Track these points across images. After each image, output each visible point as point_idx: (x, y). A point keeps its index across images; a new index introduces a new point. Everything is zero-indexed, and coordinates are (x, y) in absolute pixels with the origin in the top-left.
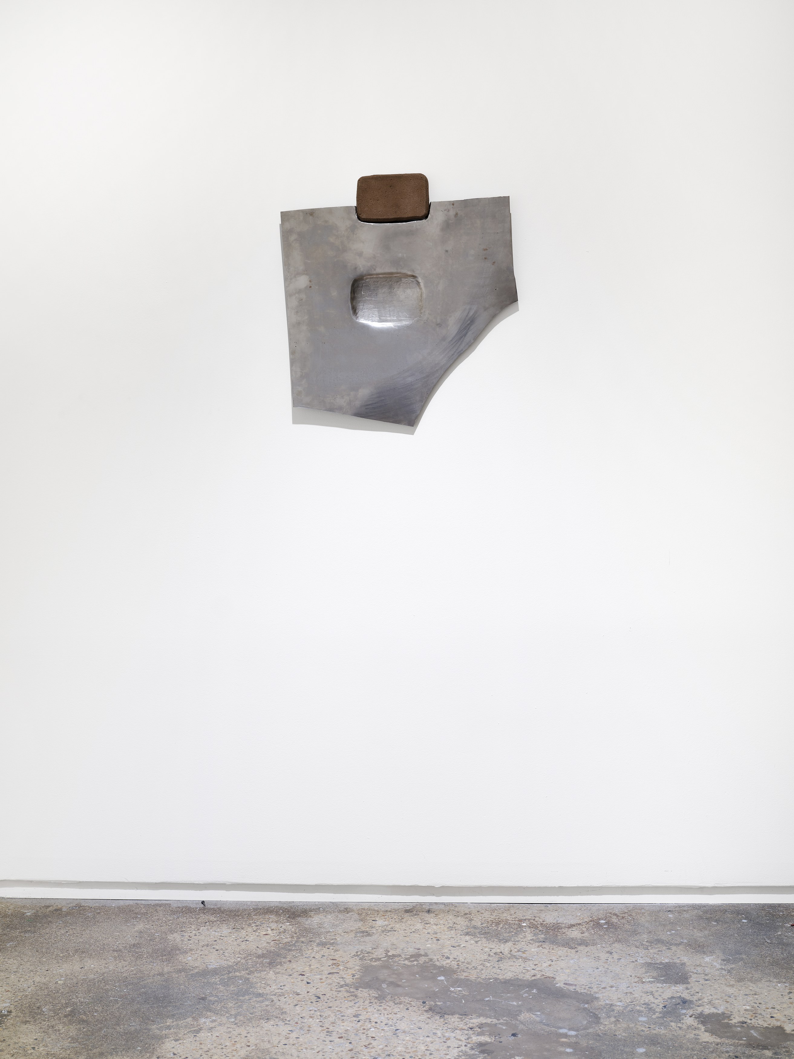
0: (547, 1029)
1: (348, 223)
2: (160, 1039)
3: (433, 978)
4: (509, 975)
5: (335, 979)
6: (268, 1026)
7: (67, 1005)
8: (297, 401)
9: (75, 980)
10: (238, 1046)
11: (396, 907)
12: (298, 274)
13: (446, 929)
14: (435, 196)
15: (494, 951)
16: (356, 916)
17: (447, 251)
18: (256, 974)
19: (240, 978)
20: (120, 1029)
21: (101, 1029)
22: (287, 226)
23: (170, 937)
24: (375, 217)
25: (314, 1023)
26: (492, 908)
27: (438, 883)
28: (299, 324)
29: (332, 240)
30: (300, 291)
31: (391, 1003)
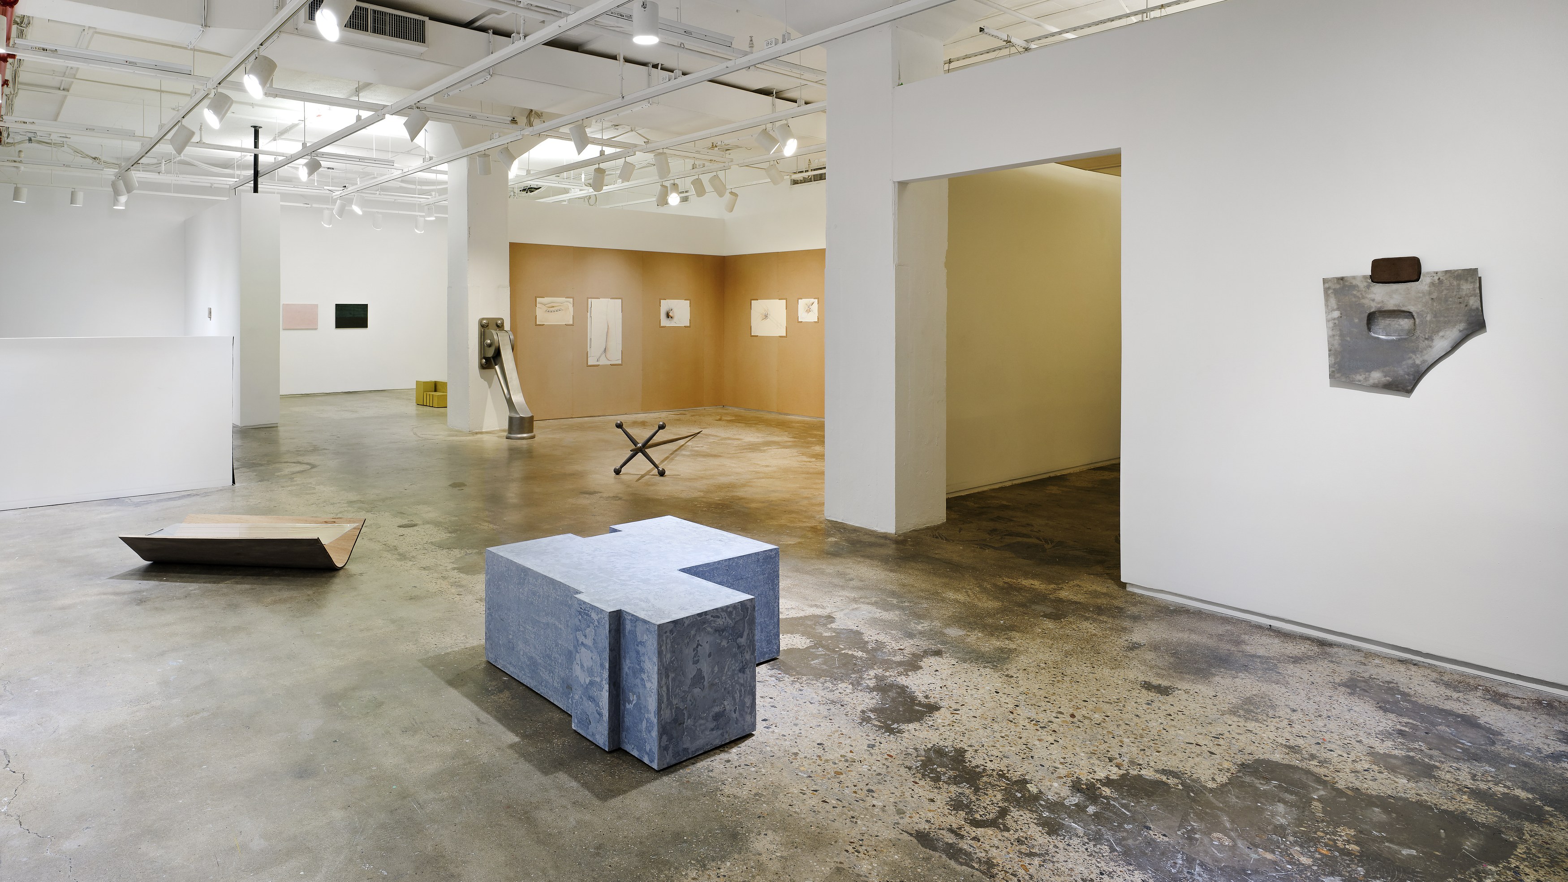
0: (1452, 737)
1: (1365, 284)
2: (1214, 675)
3: (1393, 695)
4: (1447, 707)
5: (1330, 679)
6: (1274, 686)
7: (1173, 650)
8: (1332, 376)
9: (1182, 641)
10: (1254, 689)
11: (1393, 657)
12: (1334, 310)
13: (1420, 675)
14: (1425, 269)
15: (1446, 694)
16: (1363, 655)
17: (1432, 299)
18: (1282, 664)
19: (1272, 663)
20: (1196, 666)
21: (1186, 663)
22: (1327, 285)
23: (1243, 636)
24: (1383, 281)
25: (1303, 693)
26: (1462, 674)
27: (1425, 651)
28: (1334, 336)
29: (1355, 292)
30: (1334, 319)
31: (1357, 698)
